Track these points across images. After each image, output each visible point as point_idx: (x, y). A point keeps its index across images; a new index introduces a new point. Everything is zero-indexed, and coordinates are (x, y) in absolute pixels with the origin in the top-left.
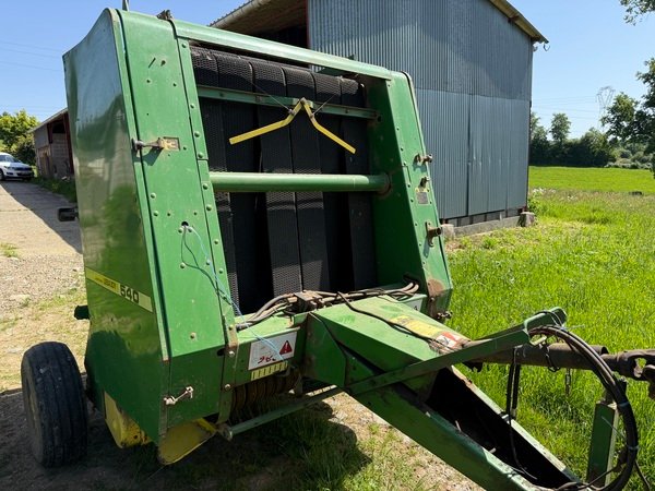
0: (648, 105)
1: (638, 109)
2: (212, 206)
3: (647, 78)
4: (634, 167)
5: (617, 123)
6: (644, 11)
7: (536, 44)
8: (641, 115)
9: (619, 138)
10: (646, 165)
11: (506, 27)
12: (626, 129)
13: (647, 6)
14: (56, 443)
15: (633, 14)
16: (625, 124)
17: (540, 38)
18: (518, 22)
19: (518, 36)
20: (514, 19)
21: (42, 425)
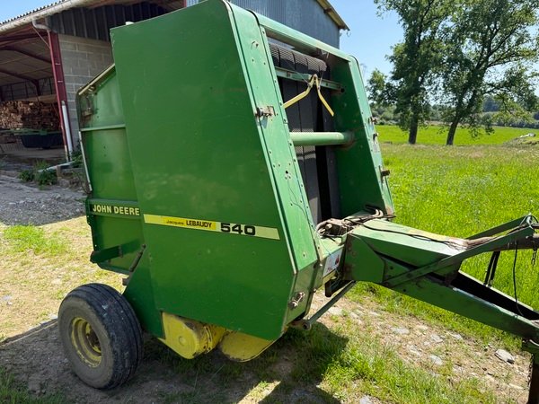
0: (394, 78)
1: (387, 81)
2: (295, 158)
3: (392, 59)
4: (382, 124)
5: (374, 91)
6: (388, 9)
7: (341, 31)
8: (389, 86)
9: (375, 102)
10: (389, 122)
11: (323, 16)
12: (380, 96)
13: (390, 5)
14: (126, 366)
15: (382, 11)
16: (379, 92)
17: (344, 27)
18: (330, 13)
19: (330, 24)
20: (328, 11)
21: (114, 352)
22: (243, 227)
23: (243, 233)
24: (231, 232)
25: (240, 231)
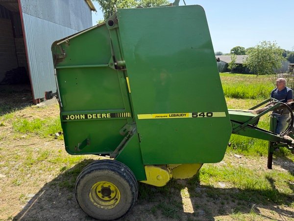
17: (94, 10)
22: (205, 114)
23: (206, 116)
24: (198, 117)
25: (204, 116)
